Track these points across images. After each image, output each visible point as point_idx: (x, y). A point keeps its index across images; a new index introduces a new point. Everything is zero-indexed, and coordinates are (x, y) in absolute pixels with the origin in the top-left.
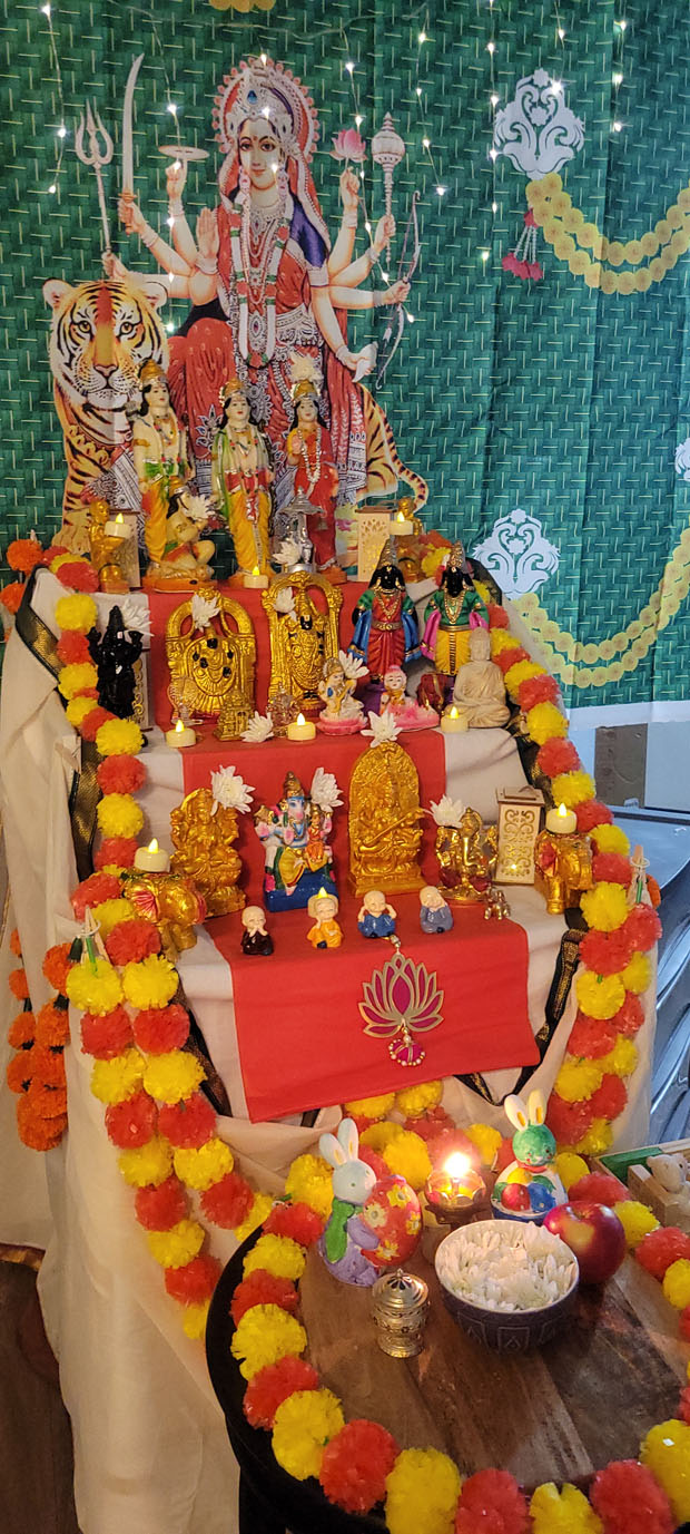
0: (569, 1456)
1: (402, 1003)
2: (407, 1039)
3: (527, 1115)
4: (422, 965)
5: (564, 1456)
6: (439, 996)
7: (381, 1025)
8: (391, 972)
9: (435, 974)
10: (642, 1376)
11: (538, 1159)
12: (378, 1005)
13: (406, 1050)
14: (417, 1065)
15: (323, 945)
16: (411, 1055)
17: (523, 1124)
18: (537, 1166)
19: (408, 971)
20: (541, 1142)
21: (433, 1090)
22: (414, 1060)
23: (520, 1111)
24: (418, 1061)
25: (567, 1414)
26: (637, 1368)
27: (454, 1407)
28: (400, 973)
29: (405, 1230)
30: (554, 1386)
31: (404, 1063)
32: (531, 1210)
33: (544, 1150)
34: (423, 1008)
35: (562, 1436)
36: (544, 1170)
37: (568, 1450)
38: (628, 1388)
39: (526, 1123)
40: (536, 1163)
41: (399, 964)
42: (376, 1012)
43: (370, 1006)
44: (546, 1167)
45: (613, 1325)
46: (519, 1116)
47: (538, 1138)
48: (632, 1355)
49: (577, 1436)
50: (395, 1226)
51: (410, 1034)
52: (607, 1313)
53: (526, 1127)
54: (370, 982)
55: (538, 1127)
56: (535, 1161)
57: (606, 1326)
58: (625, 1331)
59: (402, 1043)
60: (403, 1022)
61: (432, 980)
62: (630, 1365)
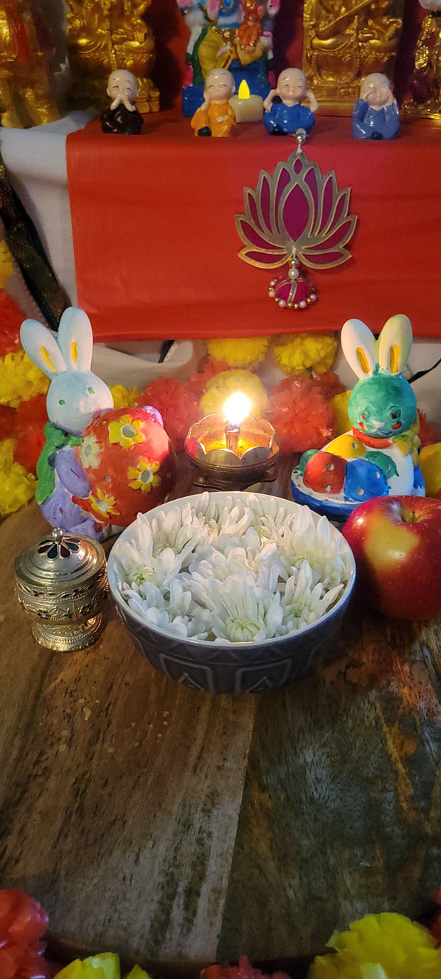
0: (187, 908)
1: (295, 226)
2: (293, 273)
3: (374, 355)
4: (333, 174)
5: (180, 901)
6: (349, 224)
7: (263, 251)
8: (285, 178)
9: (349, 189)
10: (411, 791)
11: (375, 425)
12: (262, 222)
13: (288, 287)
14: (299, 308)
15: (206, 132)
16: (292, 295)
17: (365, 370)
18: (375, 437)
19: (311, 178)
20: (387, 401)
21: (319, 346)
22: (297, 301)
23: (362, 347)
24: (302, 304)
25: (236, 818)
26: (409, 774)
27: (63, 748)
28: (299, 180)
29: (127, 481)
30: (245, 763)
31: (282, 303)
32: (343, 494)
33: (388, 413)
34: (326, 236)
35: (200, 863)
36: (387, 446)
37: (192, 893)
38: (373, 808)
39: (371, 368)
40: (373, 431)
41: (298, 166)
42: (259, 232)
43: (252, 223)
44: (390, 441)
45: (406, 690)
46: (359, 355)
47: (382, 394)
48: (410, 748)
49: (228, 868)
50: (110, 471)
51: (301, 267)
52: (407, 668)
53: (371, 374)
54: (253, 187)
55: (391, 378)
56: (370, 427)
57: (394, 687)
58: (422, 704)
59: (286, 276)
60: (294, 251)
61: (343, 198)
62: (400, 767)
